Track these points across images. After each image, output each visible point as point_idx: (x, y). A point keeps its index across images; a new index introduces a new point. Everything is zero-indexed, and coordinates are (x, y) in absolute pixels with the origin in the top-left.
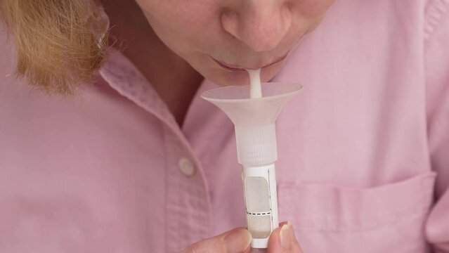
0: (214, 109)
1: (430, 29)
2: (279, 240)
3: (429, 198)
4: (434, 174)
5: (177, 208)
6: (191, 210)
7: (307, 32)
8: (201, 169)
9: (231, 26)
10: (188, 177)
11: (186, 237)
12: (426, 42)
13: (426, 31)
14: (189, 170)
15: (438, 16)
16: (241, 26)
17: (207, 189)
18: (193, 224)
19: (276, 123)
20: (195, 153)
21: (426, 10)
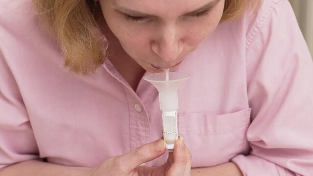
0: (149, 84)
1: (249, 43)
2: (179, 145)
3: (249, 120)
4: (251, 109)
5: (135, 127)
6: (141, 127)
7: (192, 51)
8: (145, 109)
9: (155, 49)
10: (139, 112)
11: (139, 140)
12: (247, 49)
13: (247, 44)
14: (139, 110)
15: (252, 38)
16: (159, 50)
17: (148, 118)
18: (142, 133)
19: (178, 92)
20: (142, 102)
21: (247, 34)
